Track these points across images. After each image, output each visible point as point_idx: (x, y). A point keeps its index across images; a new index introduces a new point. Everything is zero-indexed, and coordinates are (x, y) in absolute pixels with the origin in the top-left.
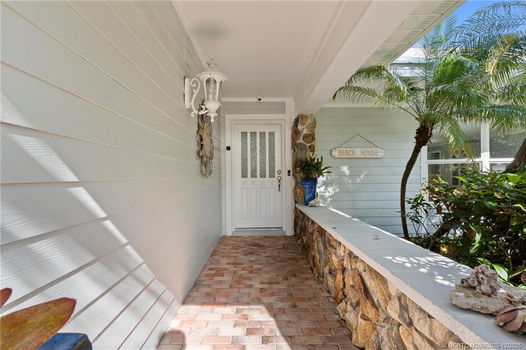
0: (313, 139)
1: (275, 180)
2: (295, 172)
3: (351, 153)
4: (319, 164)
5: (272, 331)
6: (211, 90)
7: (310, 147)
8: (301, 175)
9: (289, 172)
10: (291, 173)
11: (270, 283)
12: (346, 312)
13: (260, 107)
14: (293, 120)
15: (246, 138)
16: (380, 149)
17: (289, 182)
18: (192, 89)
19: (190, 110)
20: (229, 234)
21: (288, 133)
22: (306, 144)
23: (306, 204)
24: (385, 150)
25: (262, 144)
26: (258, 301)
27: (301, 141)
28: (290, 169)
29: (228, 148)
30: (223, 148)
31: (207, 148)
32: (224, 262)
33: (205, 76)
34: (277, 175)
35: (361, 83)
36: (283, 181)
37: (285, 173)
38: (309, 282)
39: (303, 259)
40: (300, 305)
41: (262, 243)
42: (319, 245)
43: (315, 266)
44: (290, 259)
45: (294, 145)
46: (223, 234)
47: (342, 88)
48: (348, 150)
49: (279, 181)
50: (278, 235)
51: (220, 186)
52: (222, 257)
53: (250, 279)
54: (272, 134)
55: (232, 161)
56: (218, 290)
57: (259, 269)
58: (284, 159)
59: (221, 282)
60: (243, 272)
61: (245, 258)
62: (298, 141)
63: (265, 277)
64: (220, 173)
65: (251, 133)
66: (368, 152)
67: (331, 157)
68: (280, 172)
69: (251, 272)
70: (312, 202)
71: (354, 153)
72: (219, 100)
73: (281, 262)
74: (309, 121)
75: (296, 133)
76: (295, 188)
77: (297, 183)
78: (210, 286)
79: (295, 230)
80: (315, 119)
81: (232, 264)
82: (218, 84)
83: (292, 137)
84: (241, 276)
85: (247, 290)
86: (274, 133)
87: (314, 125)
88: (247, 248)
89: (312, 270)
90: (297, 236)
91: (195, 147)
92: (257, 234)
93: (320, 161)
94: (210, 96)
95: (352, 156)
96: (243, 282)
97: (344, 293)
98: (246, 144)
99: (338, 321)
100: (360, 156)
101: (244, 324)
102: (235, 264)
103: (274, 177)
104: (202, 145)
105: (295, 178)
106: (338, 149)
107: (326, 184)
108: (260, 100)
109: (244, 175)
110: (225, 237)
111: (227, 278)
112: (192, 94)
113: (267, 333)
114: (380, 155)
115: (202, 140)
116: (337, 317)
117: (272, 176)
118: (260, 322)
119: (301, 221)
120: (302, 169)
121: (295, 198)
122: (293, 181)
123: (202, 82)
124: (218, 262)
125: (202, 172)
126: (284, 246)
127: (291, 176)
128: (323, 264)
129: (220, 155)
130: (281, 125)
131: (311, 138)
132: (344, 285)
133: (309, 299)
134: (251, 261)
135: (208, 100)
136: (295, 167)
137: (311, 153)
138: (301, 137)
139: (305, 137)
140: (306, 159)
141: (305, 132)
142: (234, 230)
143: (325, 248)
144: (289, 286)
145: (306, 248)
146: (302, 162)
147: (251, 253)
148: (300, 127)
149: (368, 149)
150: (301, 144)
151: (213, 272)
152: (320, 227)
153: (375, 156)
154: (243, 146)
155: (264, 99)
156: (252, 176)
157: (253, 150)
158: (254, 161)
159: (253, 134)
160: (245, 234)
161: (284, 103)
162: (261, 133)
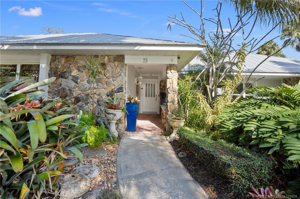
0: (165, 87)
1: (155, 98)
6: (140, 80)
8: (161, 97)
11: (150, 119)
13: (151, 77)
14: (160, 81)
15: (147, 85)
17: (159, 98)
18: (137, 79)
19: (136, 83)
20: (141, 113)
21: (159, 85)
22: (163, 88)
23: (162, 104)
25: (151, 87)
27: (161, 87)
29: (142, 89)
30: (141, 88)
31: (138, 90)
34: (155, 96)
36: (157, 98)
37: (158, 96)
41: (150, 115)
44: (156, 117)
52: (140, 116)
54: (154, 85)
55: (143, 92)
58: (157, 92)
59: (140, 119)
61: (146, 117)
64: (140, 95)
68: (156, 96)
75: (160, 85)
79: (160, 112)
82: (142, 79)
90: (160, 114)
91: (136, 90)
92: (149, 113)
102: (143, 117)
109: (146, 96)
115: (137, 88)
117: (154, 96)
119: (160, 110)
120: (162, 95)
121: (160, 103)
126: (156, 115)
129: (140, 91)
130: (157, 82)
133: (157, 121)
136: (160, 94)
139: (163, 86)
140: (163, 92)
141: (163, 85)
142: (143, 112)
144: (154, 119)
148: (161, 83)
154: (146, 88)
155: (152, 75)
156: (149, 96)
157: (149, 89)
158: (149, 92)
159: (149, 84)
160: (146, 113)
161: (158, 76)
162: (152, 84)
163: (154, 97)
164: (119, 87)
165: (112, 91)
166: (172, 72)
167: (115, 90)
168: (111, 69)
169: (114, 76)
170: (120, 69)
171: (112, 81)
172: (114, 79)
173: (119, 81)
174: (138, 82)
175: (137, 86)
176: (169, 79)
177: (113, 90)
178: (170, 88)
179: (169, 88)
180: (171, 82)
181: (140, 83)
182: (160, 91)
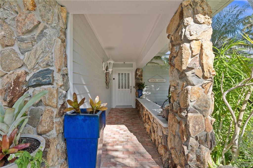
0: (142, 76)
1: (130, 89)
2: (136, 87)
3: (155, 80)
4: (143, 84)
5: (126, 129)
6: (110, 66)
7: (141, 79)
8: (138, 88)
9: (134, 87)
10: (135, 87)
11: (127, 120)
12: (146, 125)
13: (124, 65)
14: (135, 70)
15: (120, 75)
16: (164, 79)
17: (134, 90)
18: (105, 65)
19: (104, 71)
20: (114, 107)
21: (134, 74)
22: (139, 78)
23: (139, 97)
24: (166, 80)
25: (125, 77)
26: (123, 124)
27: (138, 77)
28: (135, 86)
29: (114, 79)
30: (112, 79)
31: (108, 80)
32: (113, 115)
33: (108, 62)
34: (130, 88)
35: (154, 61)
36: (132, 90)
38: (138, 120)
39: (137, 114)
40: (134, 125)
41: (125, 110)
42: (141, 110)
43: (140, 116)
44: (133, 114)
45: (136, 78)
46: (112, 107)
47: (149, 62)
48: (154, 79)
49: (131, 90)
50: (130, 108)
51: (111, 91)
52: (112, 114)
53: (121, 119)
54: (128, 74)
55: (115, 83)
56: (112, 122)
57: (124, 117)
58: (132, 82)
59: (112, 120)
60: (119, 118)
61: (119, 114)
62: (137, 77)
63: (125, 119)
64: (111, 87)
65: (122, 73)
66: (161, 80)
67: (148, 82)
68: (131, 87)
69: (121, 118)
70: (141, 97)
71: (156, 81)
72: (113, 68)
73: (130, 115)
74: (140, 70)
75: (136, 74)
76: (136, 92)
77: (136, 91)
78: (109, 121)
79: (136, 106)
80: (142, 70)
81: (115, 116)
82: (112, 64)
83: (135, 75)
84: (118, 118)
85: (120, 122)
86: (129, 74)
87: (142, 72)
88: (120, 112)
89: (139, 117)
90: (136, 108)
91: (105, 81)
92: (123, 108)
93: (144, 83)
94: (110, 67)
95: (155, 82)
96: (119, 120)
97: (146, 121)
98: (120, 77)
99: (144, 128)
100: (158, 82)
101: (119, 128)
102: (116, 116)
103: (129, 88)
104: (107, 80)
105: (136, 89)
106: (150, 79)
107: (146, 91)
108: (124, 63)
109: (119, 88)
110: (113, 108)
111: (114, 119)
112: (105, 66)
113: (125, 130)
114: (164, 81)
115: (107, 78)
116: (144, 127)
118: (123, 128)
119: (137, 103)
120: (138, 86)
121: (136, 95)
122: (136, 90)
123: (108, 63)
124: (111, 115)
125: (107, 88)
126: (132, 111)
127: (135, 88)
128: (142, 115)
129: (111, 82)
130: (131, 71)
131: (141, 76)
132: (146, 118)
133: (137, 124)
134: (121, 115)
135: (109, 68)
136: (136, 85)
137: (141, 81)
138: (138, 76)
139: (139, 75)
140: (140, 83)
141: (139, 74)
142: (115, 106)
143: (143, 110)
144: (132, 121)
145: (139, 111)
146: (138, 84)
147: (121, 113)
148: (137, 72)
149: (161, 79)
150: (138, 78)
151: (110, 118)
152: (141, 104)
153: (163, 82)
154: (119, 78)
155: (126, 63)
156: (122, 88)
157: (122, 80)
158: (122, 83)
159: (122, 74)
160: (119, 108)
161: (132, 64)
162: (125, 74)
163: (128, 88)
164: (41, 69)
165: (17, 82)
166: (199, 20)
167: (28, 78)
168: (12, 17)
169: (25, 37)
170: (41, 16)
171: (17, 51)
172: (24, 45)
173: (38, 53)
174: (107, 69)
175: (107, 74)
176: (189, 41)
177: (20, 80)
178: (192, 69)
179: (189, 69)
180: (196, 51)
181: (110, 70)
182: (136, 81)
